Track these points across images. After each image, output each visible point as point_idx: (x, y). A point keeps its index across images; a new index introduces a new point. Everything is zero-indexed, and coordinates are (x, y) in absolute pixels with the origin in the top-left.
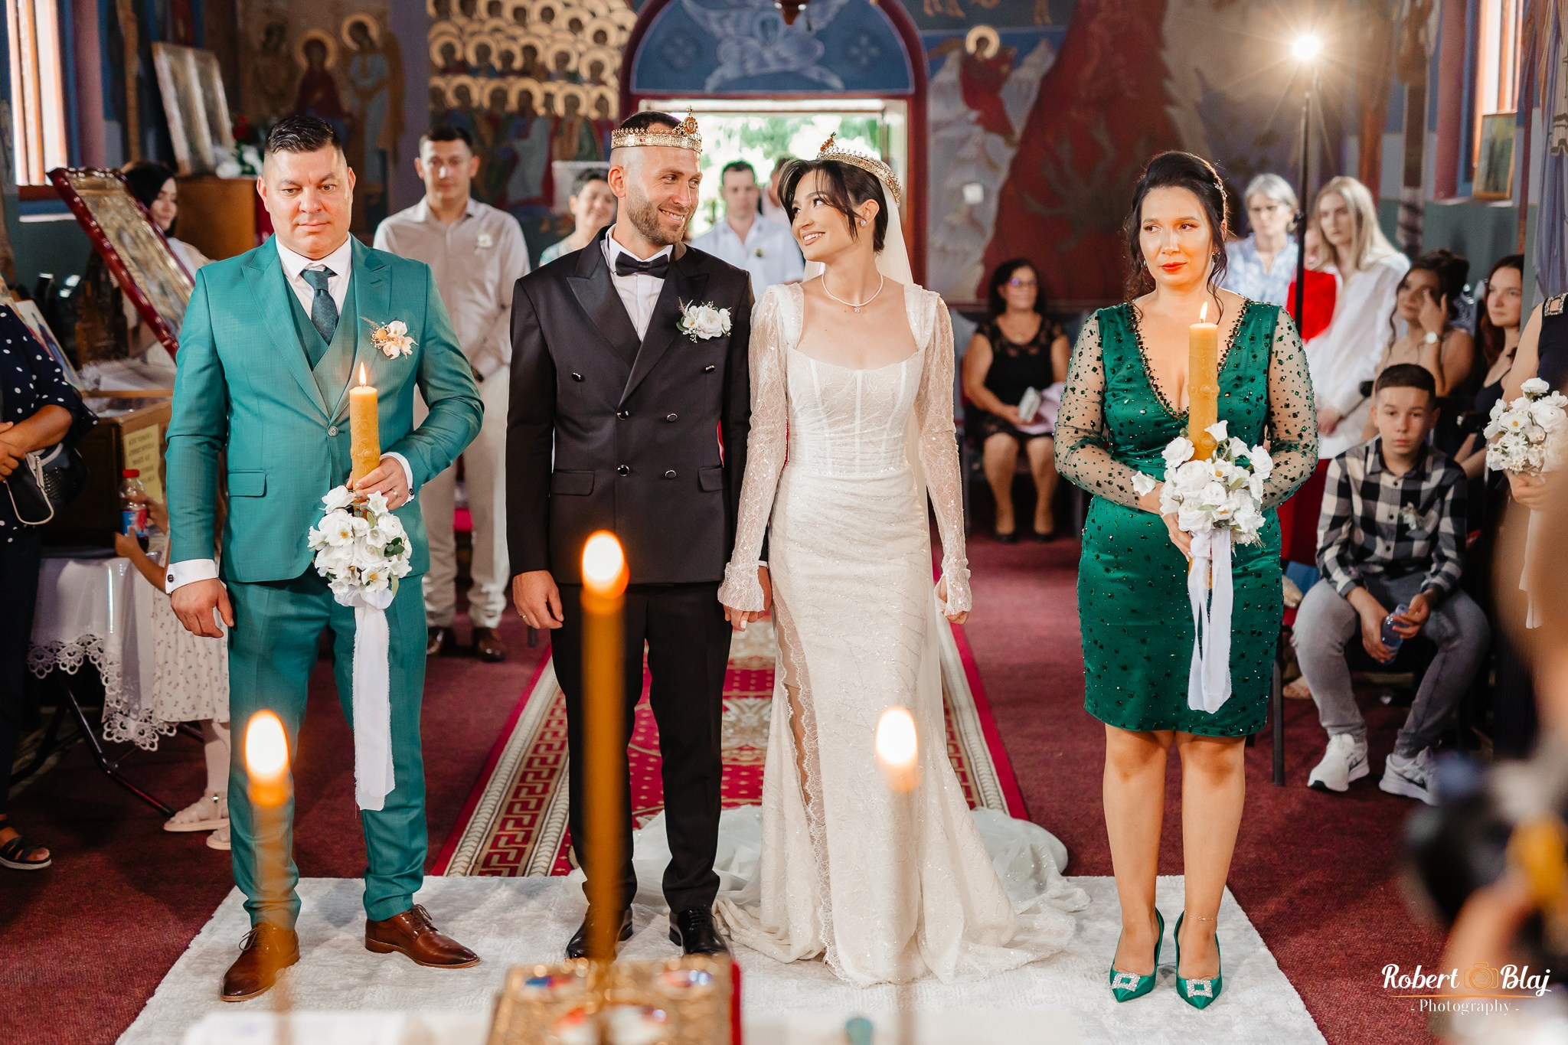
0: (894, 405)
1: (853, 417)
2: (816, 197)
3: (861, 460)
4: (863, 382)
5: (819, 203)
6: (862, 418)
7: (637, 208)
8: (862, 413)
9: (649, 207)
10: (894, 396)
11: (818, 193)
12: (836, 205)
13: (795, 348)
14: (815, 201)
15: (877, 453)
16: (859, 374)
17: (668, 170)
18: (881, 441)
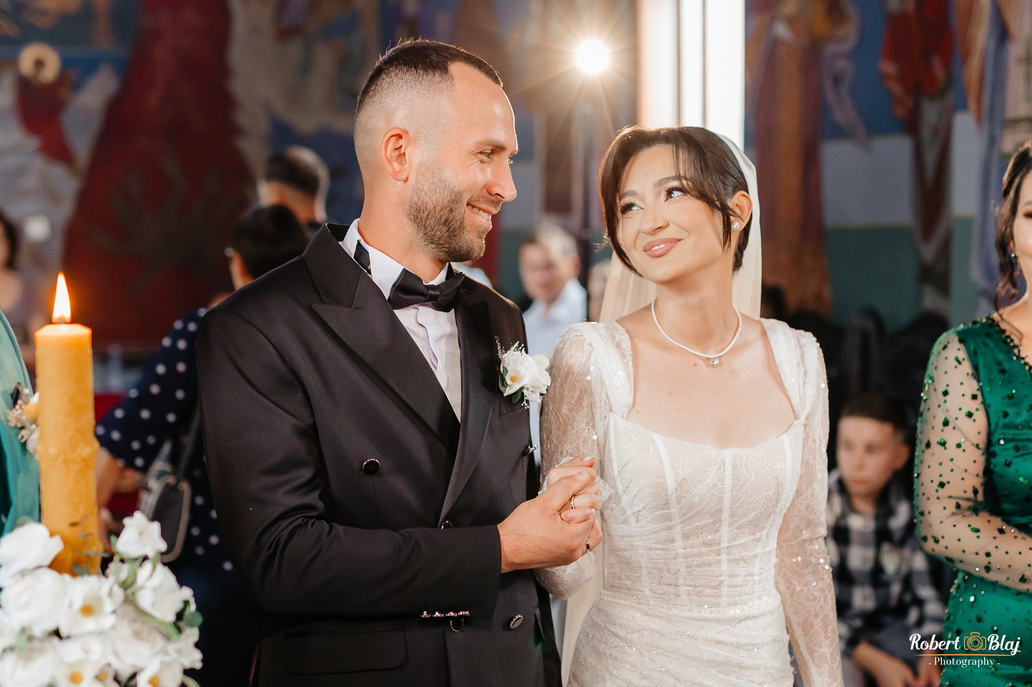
0: (778, 501)
1: (719, 521)
2: (675, 183)
3: (729, 587)
4: (734, 467)
5: (676, 194)
6: (730, 525)
7: (434, 199)
8: (732, 515)
9: (456, 200)
10: (779, 486)
11: (678, 177)
12: (702, 196)
13: (628, 416)
14: (670, 193)
15: (749, 575)
16: (728, 454)
17: (488, 143)
18: (755, 556)
